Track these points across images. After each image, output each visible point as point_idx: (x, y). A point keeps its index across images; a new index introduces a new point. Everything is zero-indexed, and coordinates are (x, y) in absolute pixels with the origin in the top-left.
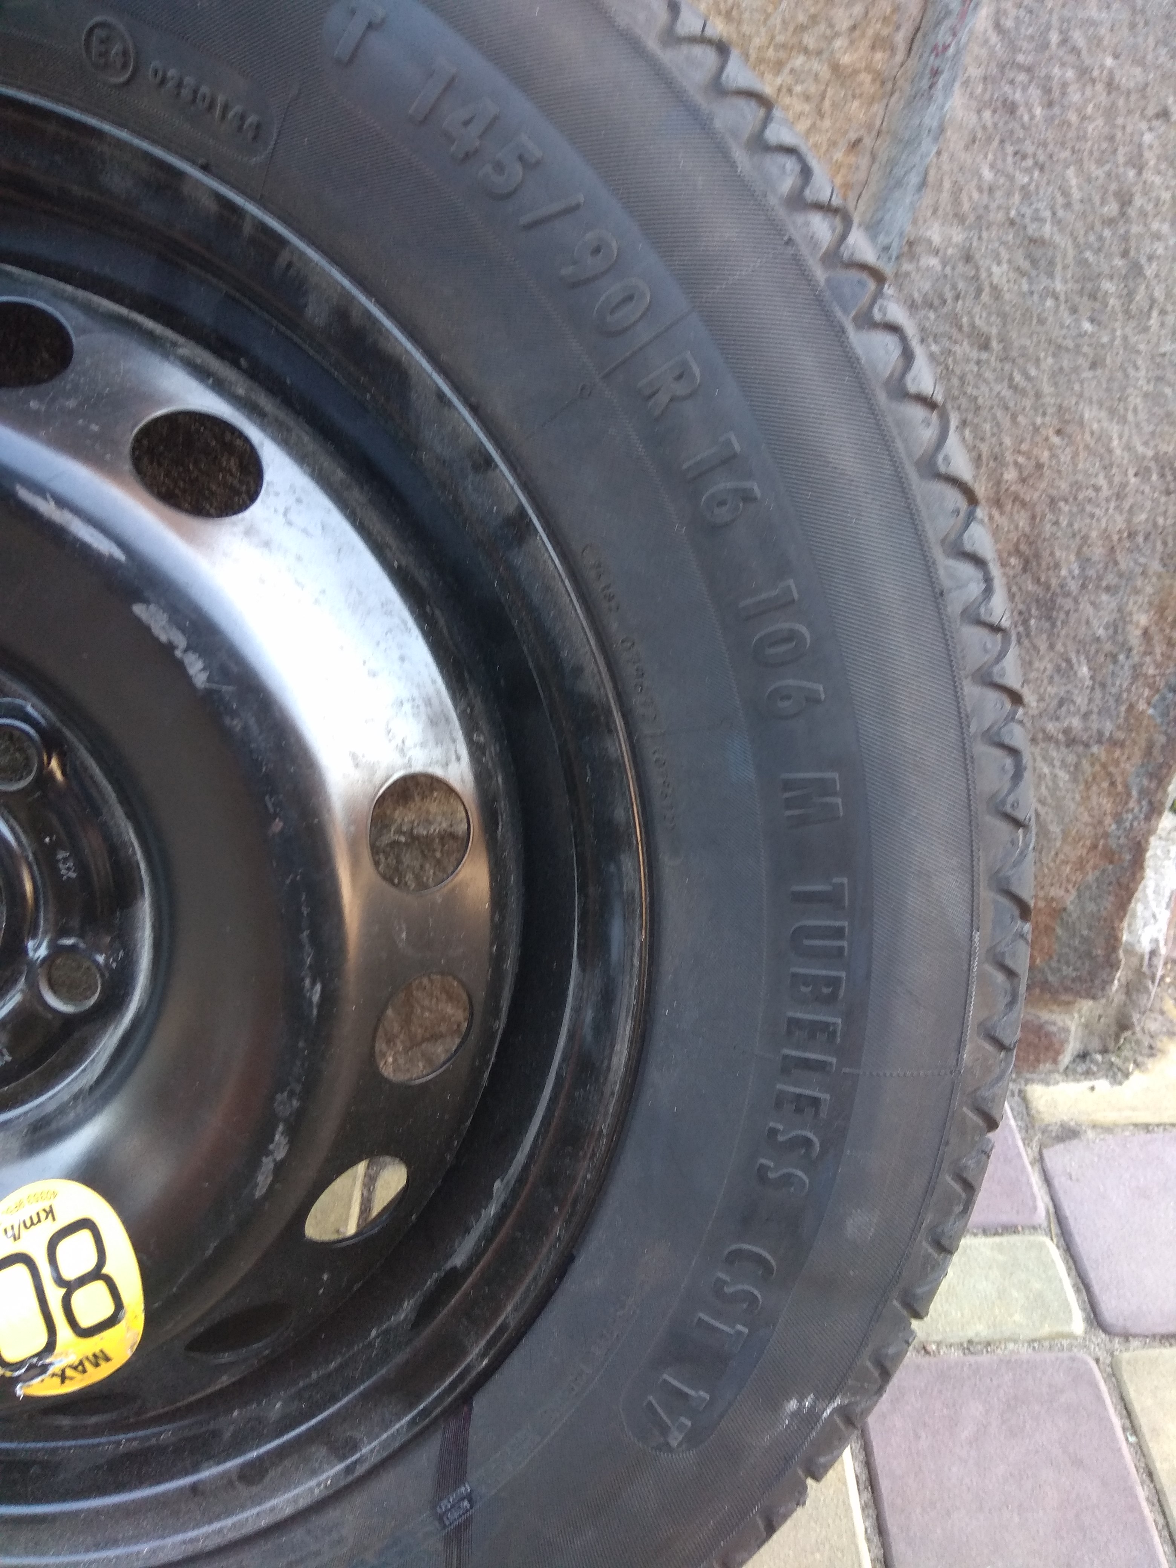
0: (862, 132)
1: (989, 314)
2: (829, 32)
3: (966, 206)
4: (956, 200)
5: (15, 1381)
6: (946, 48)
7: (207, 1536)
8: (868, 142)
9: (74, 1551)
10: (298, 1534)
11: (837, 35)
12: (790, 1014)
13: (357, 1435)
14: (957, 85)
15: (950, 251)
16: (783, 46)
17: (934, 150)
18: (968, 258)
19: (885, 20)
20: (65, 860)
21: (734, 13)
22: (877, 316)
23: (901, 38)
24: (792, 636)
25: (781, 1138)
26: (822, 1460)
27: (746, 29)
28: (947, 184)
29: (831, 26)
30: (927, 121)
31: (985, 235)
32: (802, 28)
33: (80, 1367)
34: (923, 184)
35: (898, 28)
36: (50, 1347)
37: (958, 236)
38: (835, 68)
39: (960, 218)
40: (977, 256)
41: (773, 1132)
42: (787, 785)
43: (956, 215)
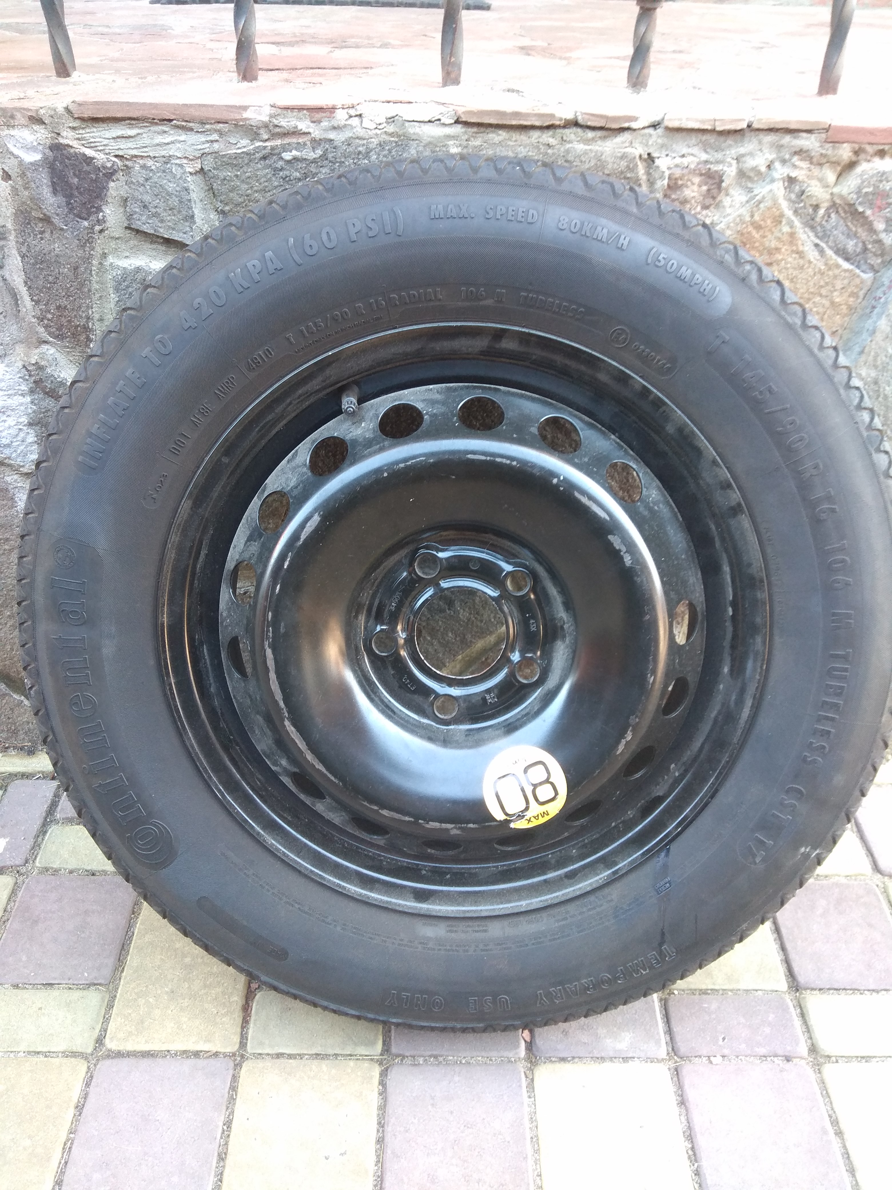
0: (838, 328)
1: (881, 406)
2: (832, 289)
3: (879, 362)
4: (875, 360)
5: (510, 821)
6: (880, 298)
7: (551, 899)
8: (840, 332)
9: (492, 904)
10: (592, 898)
11: (835, 290)
12: (824, 699)
13: (616, 859)
14: (884, 316)
15: (869, 379)
16: (812, 293)
17: (870, 340)
18: (876, 382)
19: (857, 286)
20: (533, 623)
21: (795, 280)
22: (882, 449)
23: (861, 294)
24: (843, 561)
25: (814, 746)
26: (807, 876)
27: (798, 286)
28: (872, 353)
29: (834, 287)
30: (867, 326)
31: (885, 374)
32: (822, 287)
33: (536, 817)
34: (862, 352)
35: (861, 289)
36: (527, 809)
37: (873, 374)
38: (832, 303)
39: (876, 367)
40: (880, 383)
41: (811, 743)
42: (834, 614)
43: (874, 366)
